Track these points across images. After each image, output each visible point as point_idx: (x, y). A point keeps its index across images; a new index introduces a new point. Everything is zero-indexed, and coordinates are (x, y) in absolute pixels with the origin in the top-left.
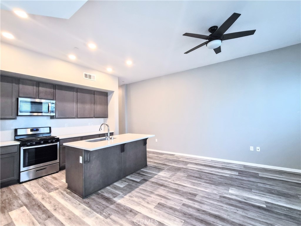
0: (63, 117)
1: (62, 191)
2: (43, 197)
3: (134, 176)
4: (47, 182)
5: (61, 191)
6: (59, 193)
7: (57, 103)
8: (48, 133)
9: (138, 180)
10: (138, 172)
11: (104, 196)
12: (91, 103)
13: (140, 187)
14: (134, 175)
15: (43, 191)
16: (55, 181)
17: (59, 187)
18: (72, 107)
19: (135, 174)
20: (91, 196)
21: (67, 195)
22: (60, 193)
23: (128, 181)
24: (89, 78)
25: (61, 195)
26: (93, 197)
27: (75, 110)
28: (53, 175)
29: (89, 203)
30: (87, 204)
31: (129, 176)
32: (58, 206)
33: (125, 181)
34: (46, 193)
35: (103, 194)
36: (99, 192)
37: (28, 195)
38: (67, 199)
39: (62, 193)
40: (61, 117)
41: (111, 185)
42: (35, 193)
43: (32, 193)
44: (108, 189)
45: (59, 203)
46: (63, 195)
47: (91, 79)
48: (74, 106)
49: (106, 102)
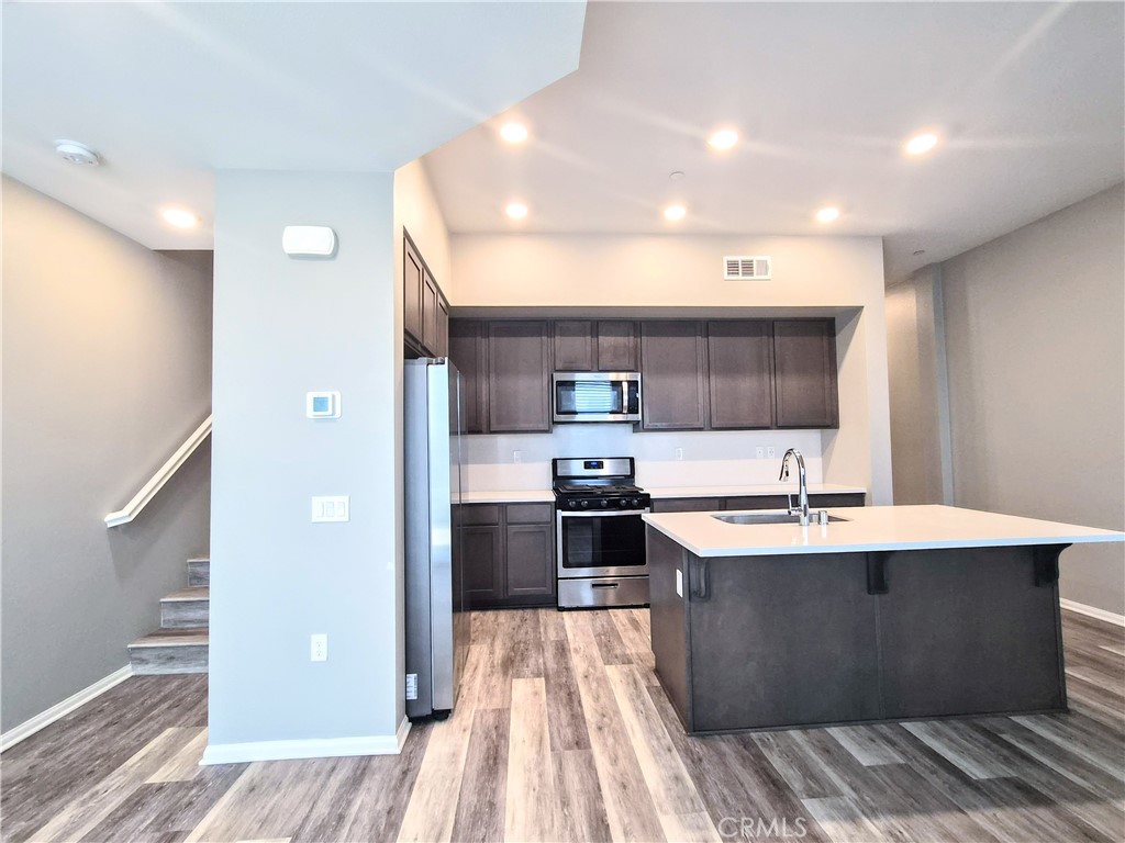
1: (638, 676)
2: (588, 671)
3: (954, 735)
4: (613, 629)
5: (636, 672)
6: (628, 676)
7: (646, 381)
8: (628, 477)
9: (977, 773)
10: (991, 722)
11: (769, 762)
12: (760, 371)
13: (977, 817)
14: (955, 729)
15: (595, 652)
16: (632, 634)
17: (635, 659)
18: (692, 390)
19: (961, 726)
20: (717, 737)
21: (647, 695)
22: (631, 681)
23: (910, 749)
24: (743, 274)
25: (632, 689)
26: (724, 747)
27: (701, 400)
28: (635, 611)
29: (700, 760)
30: (693, 762)
31: (920, 724)
32: (611, 719)
33: (892, 743)
34: (600, 663)
35: (766, 752)
36: (754, 735)
37: (562, 650)
38: (641, 707)
39: (635, 682)
41: (811, 731)
42: (576, 651)
43: (572, 646)
44: (793, 739)
45: (617, 712)
46: (636, 688)
47: (755, 277)
48: (700, 385)
49: (826, 359)
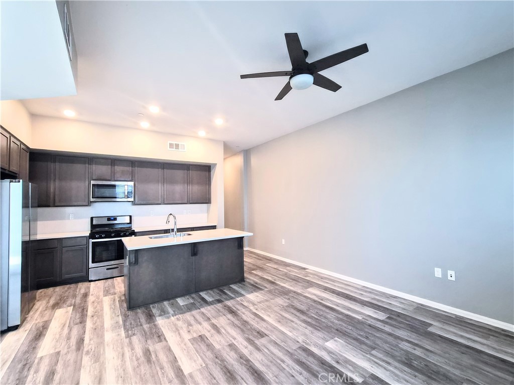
0: (145, 202)
2: (95, 300)
4: (113, 284)
6: (112, 298)
7: (136, 185)
8: (128, 223)
9: (210, 300)
10: (224, 288)
11: (152, 311)
12: (184, 183)
13: (203, 310)
14: (213, 291)
15: (101, 294)
16: (121, 285)
17: (118, 293)
18: (157, 189)
19: (215, 290)
21: (117, 303)
23: (197, 298)
24: (175, 149)
25: (112, 302)
26: (139, 310)
27: (160, 193)
29: (128, 316)
30: (125, 317)
31: (204, 292)
32: (99, 313)
33: (193, 298)
34: (102, 297)
35: (152, 309)
36: (151, 306)
37: (86, 295)
38: (113, 307)
39: (114, 299)
40: (142, 202)
41: (171, 300)
42: (92, 295)
44: (164, 304)
45: (102, 310)
46: (114, 301)
47: (180, 150)
48: (160, 188)
49: (208, 180)
